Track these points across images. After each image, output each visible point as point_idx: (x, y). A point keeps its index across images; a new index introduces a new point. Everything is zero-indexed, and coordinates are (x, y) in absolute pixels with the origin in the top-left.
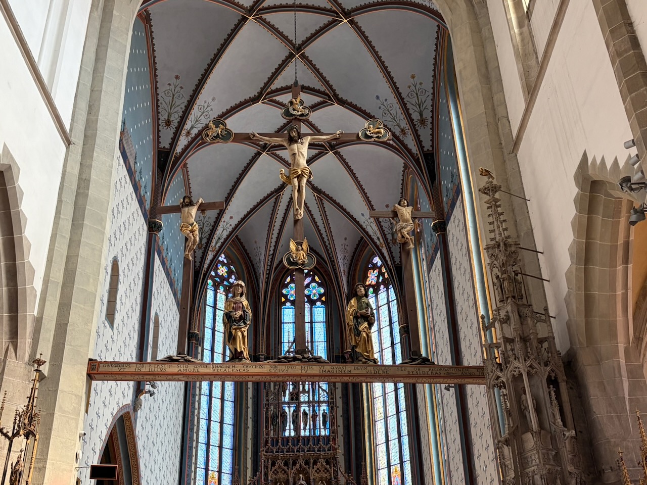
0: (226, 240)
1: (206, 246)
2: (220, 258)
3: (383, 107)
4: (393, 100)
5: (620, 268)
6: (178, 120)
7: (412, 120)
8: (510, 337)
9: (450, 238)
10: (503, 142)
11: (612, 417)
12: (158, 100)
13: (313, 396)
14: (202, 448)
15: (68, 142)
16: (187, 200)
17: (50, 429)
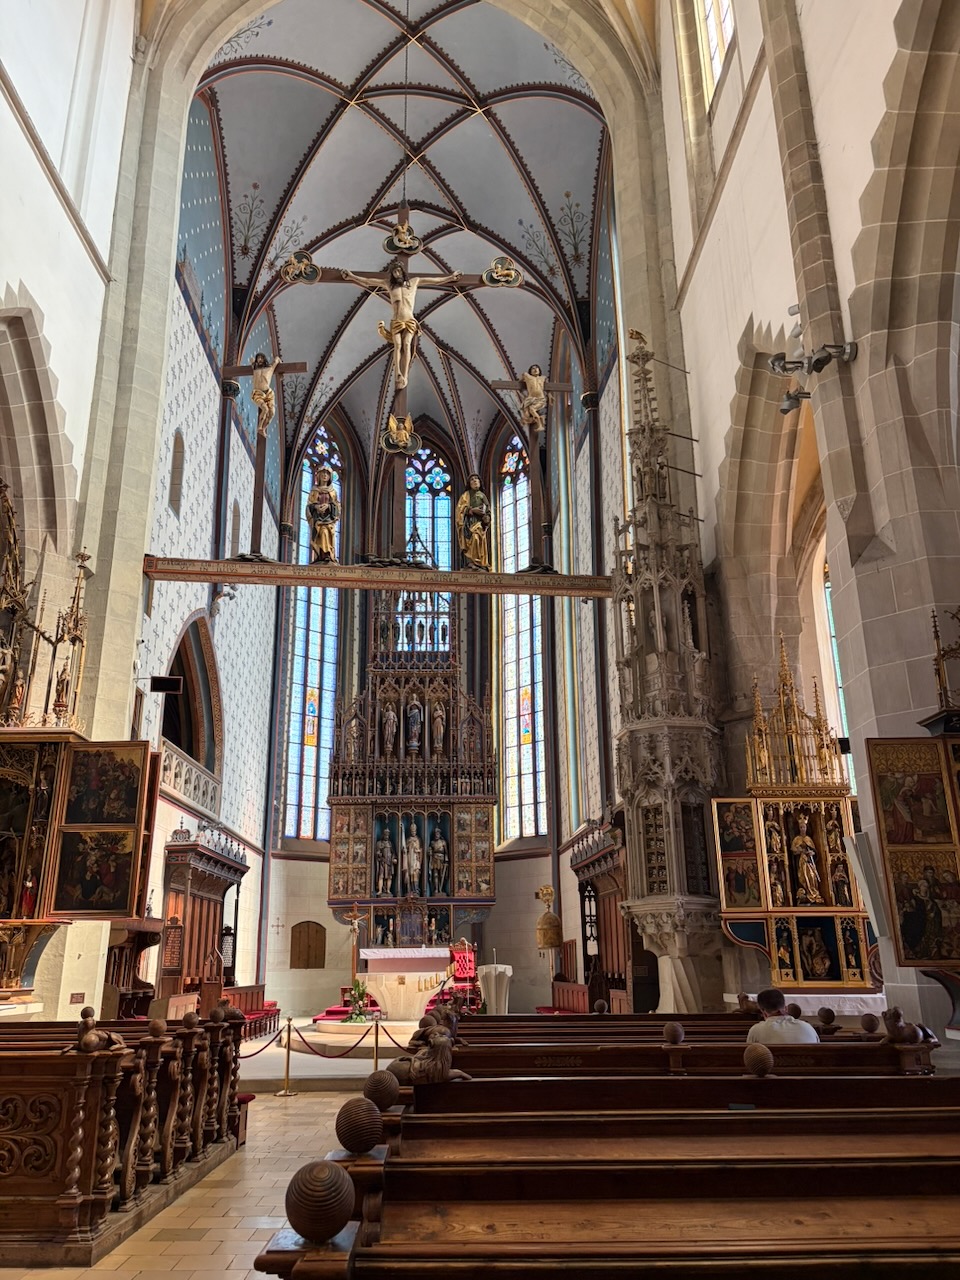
0: (325, 408)
1: (300, 416)
2: (318, 432)
3: (527, 236)
4: (540, 226)
5: (782, 463)
6: (258, 247)
7: (564, 255)
8: (645, 543)
9: (602, 415)
10: (665, 295)
11: (753, 639)
12: (231, 218)
13: (433, 605)
14: (299, 662)
15: (108, 279)
16: (260, 359)
17: (102, 635)
